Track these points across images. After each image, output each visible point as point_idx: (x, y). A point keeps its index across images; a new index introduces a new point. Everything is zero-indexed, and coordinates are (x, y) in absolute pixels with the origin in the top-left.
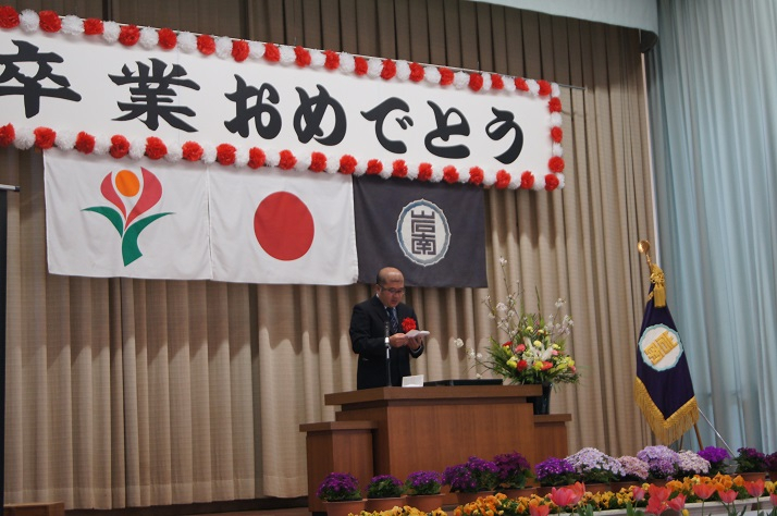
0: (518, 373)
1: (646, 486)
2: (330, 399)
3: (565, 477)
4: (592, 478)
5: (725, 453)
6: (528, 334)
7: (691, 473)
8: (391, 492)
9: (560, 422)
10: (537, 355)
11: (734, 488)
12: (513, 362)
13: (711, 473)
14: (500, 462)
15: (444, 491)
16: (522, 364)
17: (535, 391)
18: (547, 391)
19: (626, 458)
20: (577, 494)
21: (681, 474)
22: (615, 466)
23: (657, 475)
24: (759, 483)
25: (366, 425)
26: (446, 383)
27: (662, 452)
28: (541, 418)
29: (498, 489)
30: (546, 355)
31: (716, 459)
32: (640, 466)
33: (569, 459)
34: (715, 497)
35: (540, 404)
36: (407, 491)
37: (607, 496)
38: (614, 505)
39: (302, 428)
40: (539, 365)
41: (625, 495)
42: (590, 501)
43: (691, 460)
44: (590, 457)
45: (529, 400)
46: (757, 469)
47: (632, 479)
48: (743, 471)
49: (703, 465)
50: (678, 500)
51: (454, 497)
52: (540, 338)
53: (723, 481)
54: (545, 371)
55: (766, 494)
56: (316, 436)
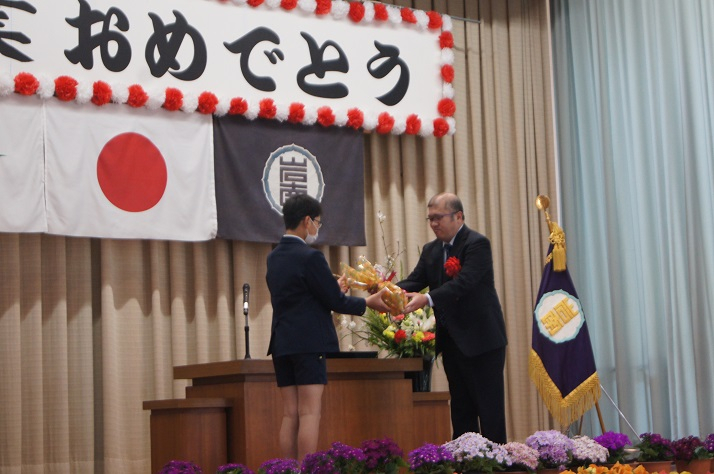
0: (396, 344)
2: (179, 373)
3: (443, 466)
4: (473, 467)
5: (625, 439)
7: (587, 462)
10: (417, 325)
12: (390, 331)
13: (609, 463)
14: (368, 449)
16: (400, 335)
17: (414, 365)
18: (428, 366)
19: (513, 445)
21: (575, 463)
22: (500, 454)
23: (548, 465)
25: (219, 402)
27: (555, 438)
28: (421, 396)
30: (427, 324)
31: (614, 446)
32: (529, 455)
33: (448, 446)
35: (420, 380)
39: (146, 405)
40: (420, 336)
43: (587, 447)
44: (471, 443)
45: (408, 375)
46: (661, 458)
47: (519, 469)
48: (646, 459)
49: (600, 453)
54: (426, 343)
56: (161, 413)
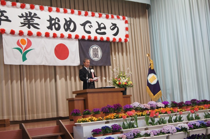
0: (119, 85)
1: (150, 111)
2: (74, 93)
3: (130, 109)
4: (137, 109)
5: (168, 103)
6: (121, 76)
7: (160, 107)
8: (89, 114)
9: (129, 97)
10: (123, 81)
11: (170, 111)
12: (117, 83)
13: (165, 107)
14: (115, 106)
15: (101, 113)
16: (120, 83)
17: (123, 89)
18: (126, 89)
19: (145, 104)
20: (133, 113)
21: (158, 108)
22: (142, 106)
23: (152, 108)
24: (176, 109)
25: (83, 98)
26: (101, 88)
27: (153, 103)
28: (125, 96)
29: (114, 112)
30: (125, 81)
31: (166, 104)
32: (148, 106)
33: (131, 105)
34: (166, 113)
35: (124, 92)
36: (92, 113)
37: (141, 113)
38: (142, 115)
39: (67, 99)
40: (124, 83)
41: (144, 113)
42: (136, 114)
43: (160, 104)
44: (136, 104)
45: (122, 91)
46: (176, 106)
47: (146, 109)
48: (173, 107)
49: (163, 105)
50: (157, 114)
51: (104, 114)
52: (124, 77)
53: (168, 109)
54: (125, 85)
55: (178, 112)
56: (71, 101)
